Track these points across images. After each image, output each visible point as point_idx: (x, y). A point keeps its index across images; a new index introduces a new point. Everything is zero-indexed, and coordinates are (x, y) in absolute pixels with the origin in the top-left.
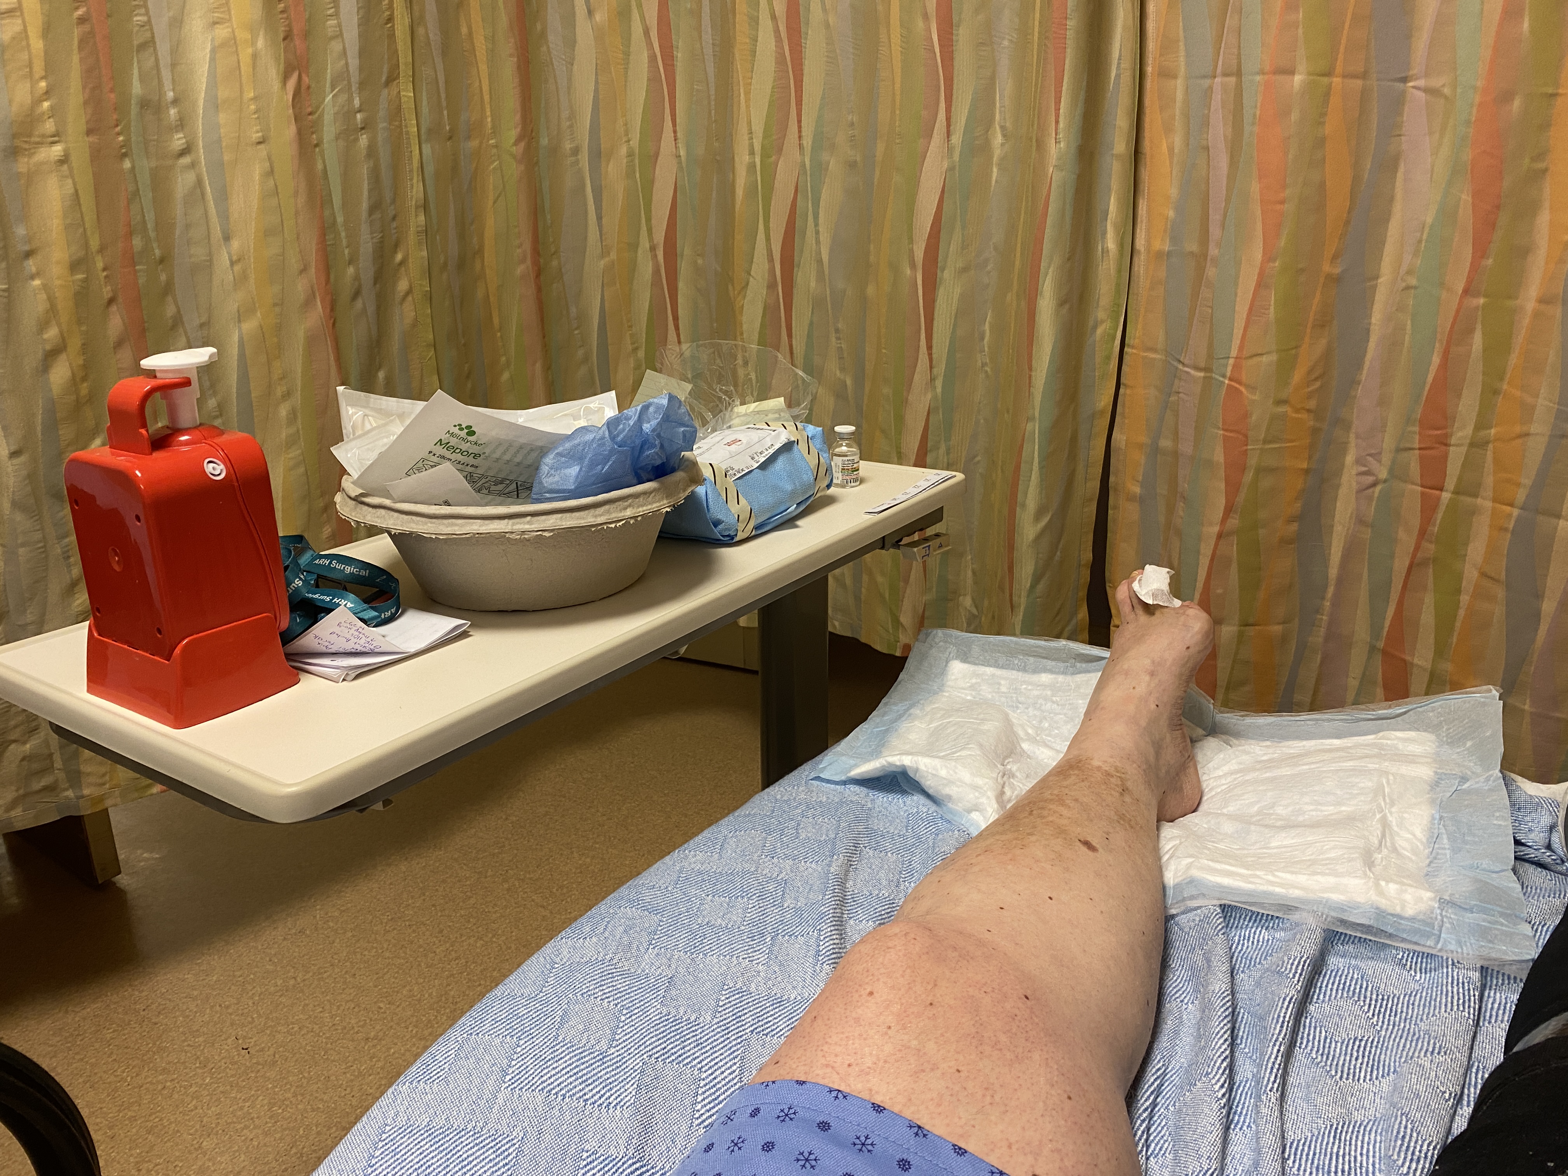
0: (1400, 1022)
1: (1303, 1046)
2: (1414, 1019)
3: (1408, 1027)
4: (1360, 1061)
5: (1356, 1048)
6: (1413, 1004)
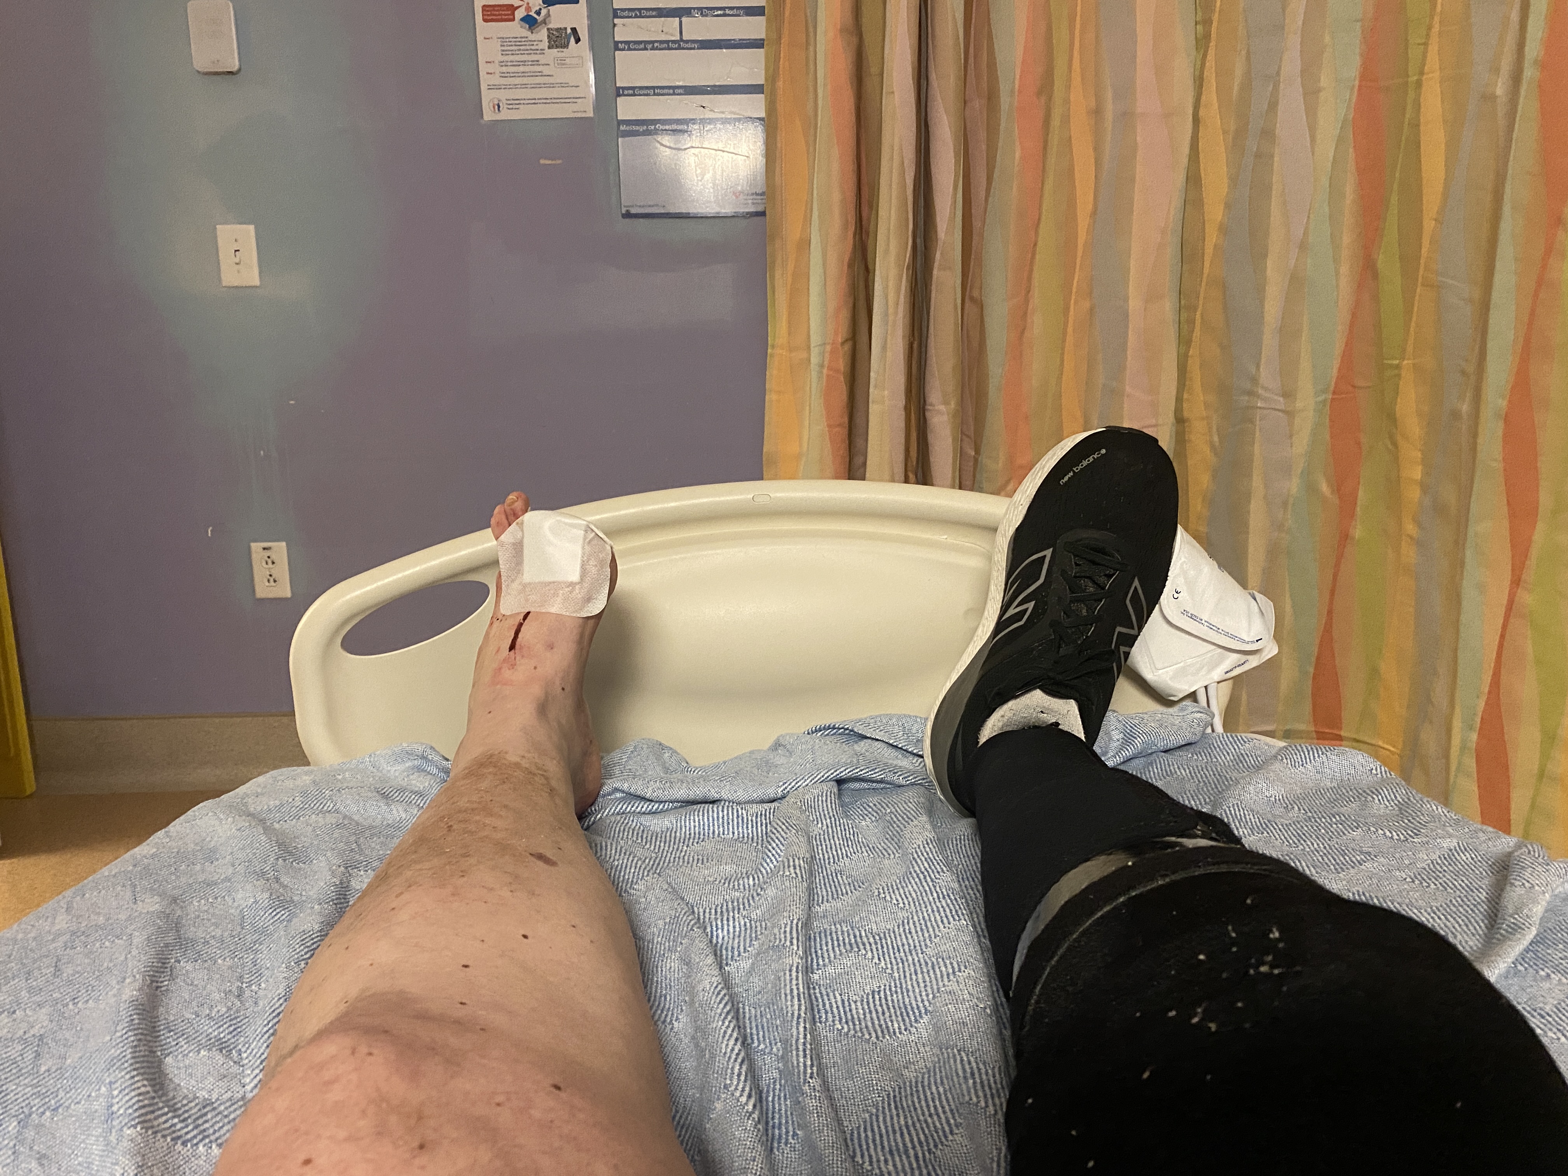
0: (906, 956)
1: (823, 1019)
2: (918, 948)
3: (916, 959)
4: (887, 1014)
5: (877, 1003)
6: (910, 933)
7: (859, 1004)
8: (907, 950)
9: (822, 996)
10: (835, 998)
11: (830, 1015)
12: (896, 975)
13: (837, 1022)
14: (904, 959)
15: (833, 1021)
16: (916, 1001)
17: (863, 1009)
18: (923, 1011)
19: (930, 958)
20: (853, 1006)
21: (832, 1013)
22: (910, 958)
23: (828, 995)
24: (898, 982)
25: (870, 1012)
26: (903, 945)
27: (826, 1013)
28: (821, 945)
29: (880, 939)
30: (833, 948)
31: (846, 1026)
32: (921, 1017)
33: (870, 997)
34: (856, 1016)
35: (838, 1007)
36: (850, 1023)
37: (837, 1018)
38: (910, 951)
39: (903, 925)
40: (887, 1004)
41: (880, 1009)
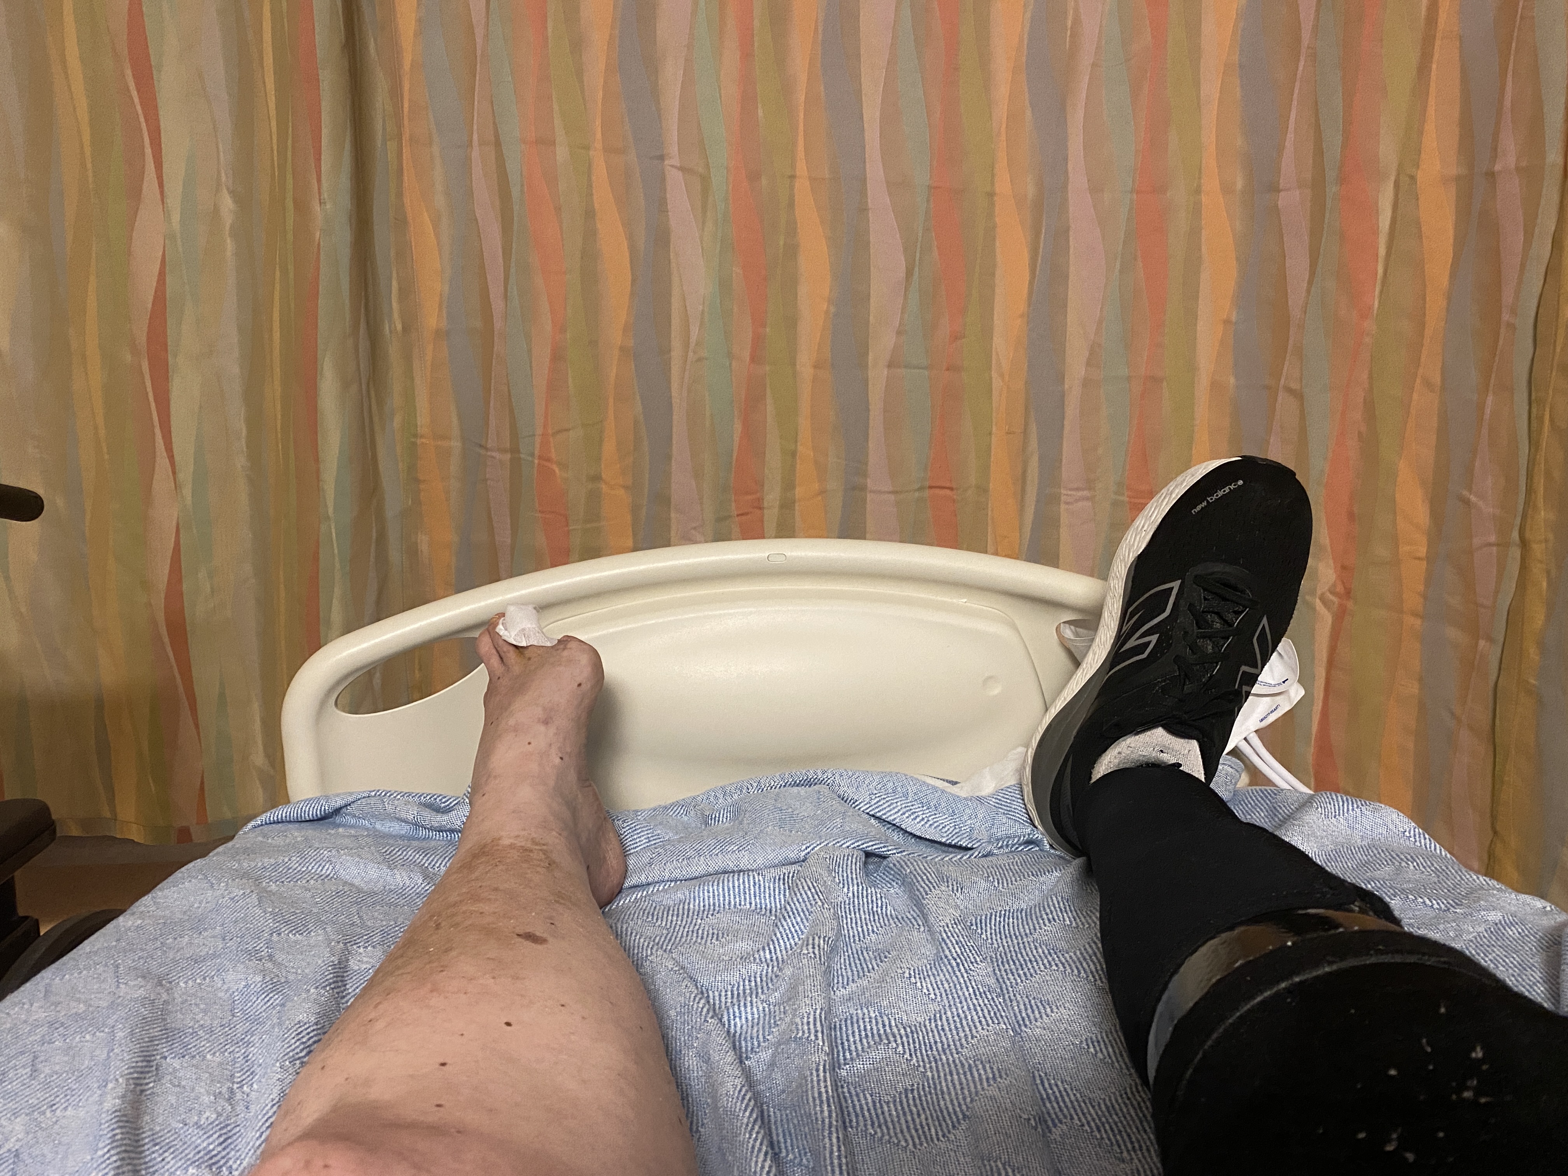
0: (939, 1055)
1: (854, 1124)
2: (952, 1047)
3: (951, 1059)
4: (923, 1117)
5: (911, 1102)
6: (943, 1030)
7: (892, 1105)
8: (940, 1049)
9: (851, 1096)
10: (866, 1099)
11: (861, 1118)
12: (929, 1074)
13: (869, 1127)
14: (938, 1057)
15: (865, 1125)
16: (953, 1105)
17: (896, 1110)
18: (961, 1116)
19: (966, 1059)
20: (886, 1109)
21: (863, 1116)
22: (944, 1057)
23: (857, 1095)
24: (931, 1082)
25: (905, 1114)
26: (936, 1042)
27: (857, 1116)
28: (847, 1036)
29: (912, 1032)
30: (861, 1040)
31: (878, 1130)
32: (959, 1123)
33: (903, 1096)
34: (889, 1120)
35: (869, 1110)
36: (884, 1128)
37: (869, 1122)
38: (944, 1050)
39: (935, 1021)
40: (922, 1104)
41: (914, 1109)
